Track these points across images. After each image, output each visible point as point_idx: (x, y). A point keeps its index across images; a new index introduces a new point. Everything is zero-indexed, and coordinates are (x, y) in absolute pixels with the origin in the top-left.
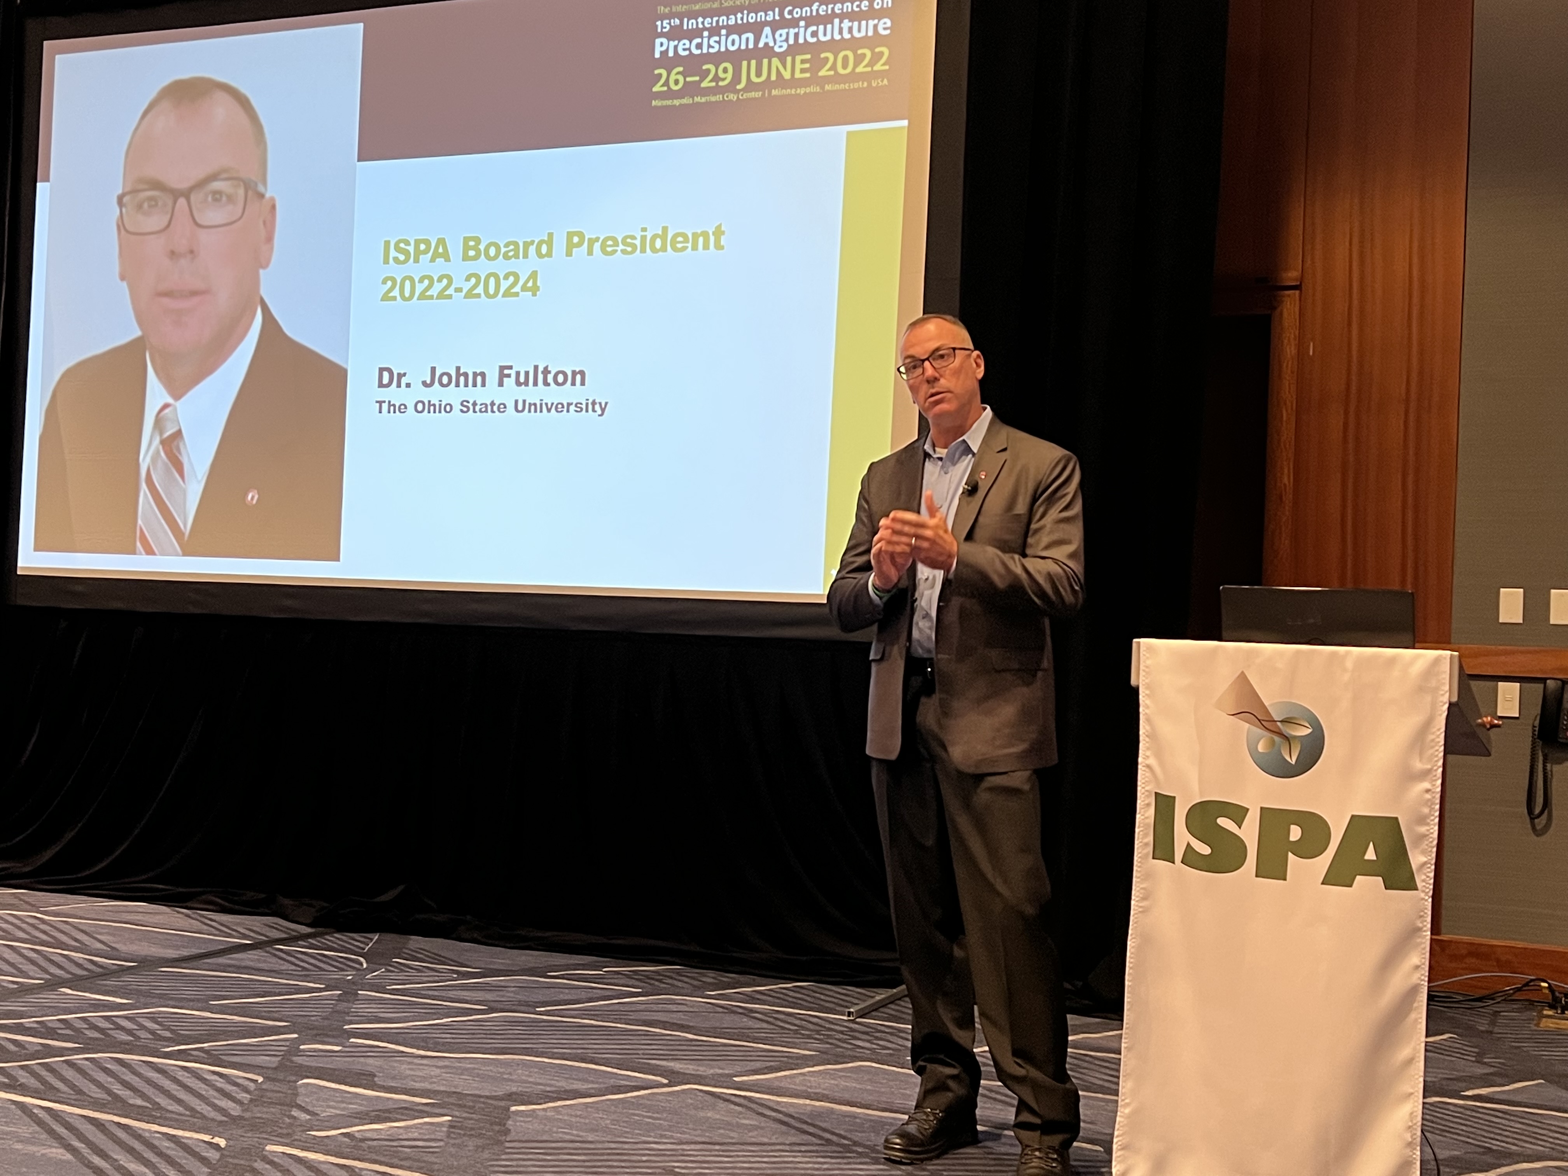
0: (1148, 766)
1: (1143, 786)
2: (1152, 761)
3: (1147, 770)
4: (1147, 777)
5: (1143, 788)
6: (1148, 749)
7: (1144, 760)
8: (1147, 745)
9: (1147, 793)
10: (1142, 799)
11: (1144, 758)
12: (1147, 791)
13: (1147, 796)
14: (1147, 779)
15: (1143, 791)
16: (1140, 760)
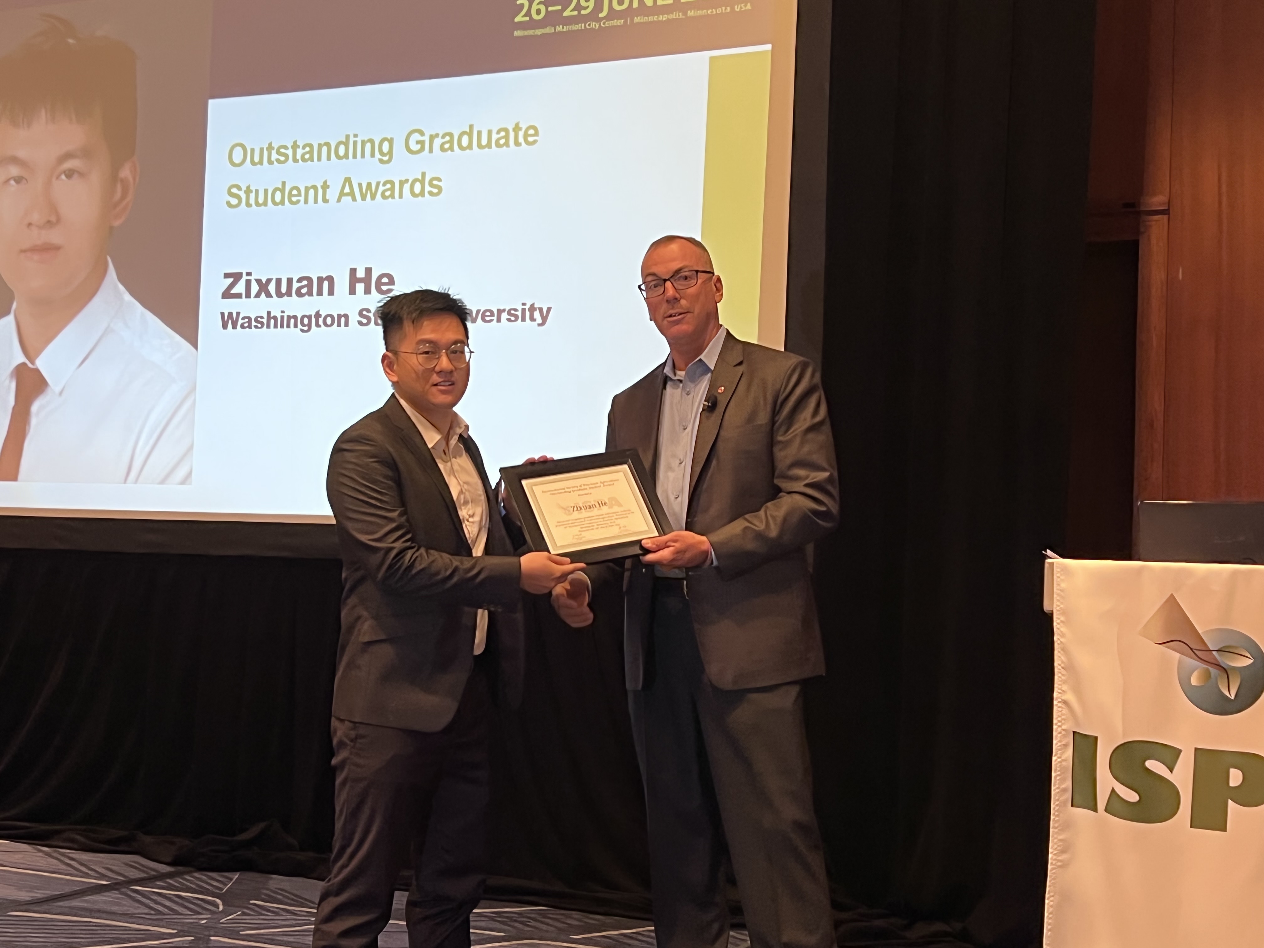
0: (1065, 702)
1: (1059, 724)
2: (1070, 697)
3: (1063, 706)
4: (1063, 715)
5: (1060, 726)
6: (1064, 682)
7: (1060, 695)
8: (1063, 678)
9: (1063, 733)
10: (1059, 739)
11: (1060, 693)
12: (1064, 730)
13: (1064, 735)
14: (1063, 717)
15: (1059, 729)
16: (1055, 695)
